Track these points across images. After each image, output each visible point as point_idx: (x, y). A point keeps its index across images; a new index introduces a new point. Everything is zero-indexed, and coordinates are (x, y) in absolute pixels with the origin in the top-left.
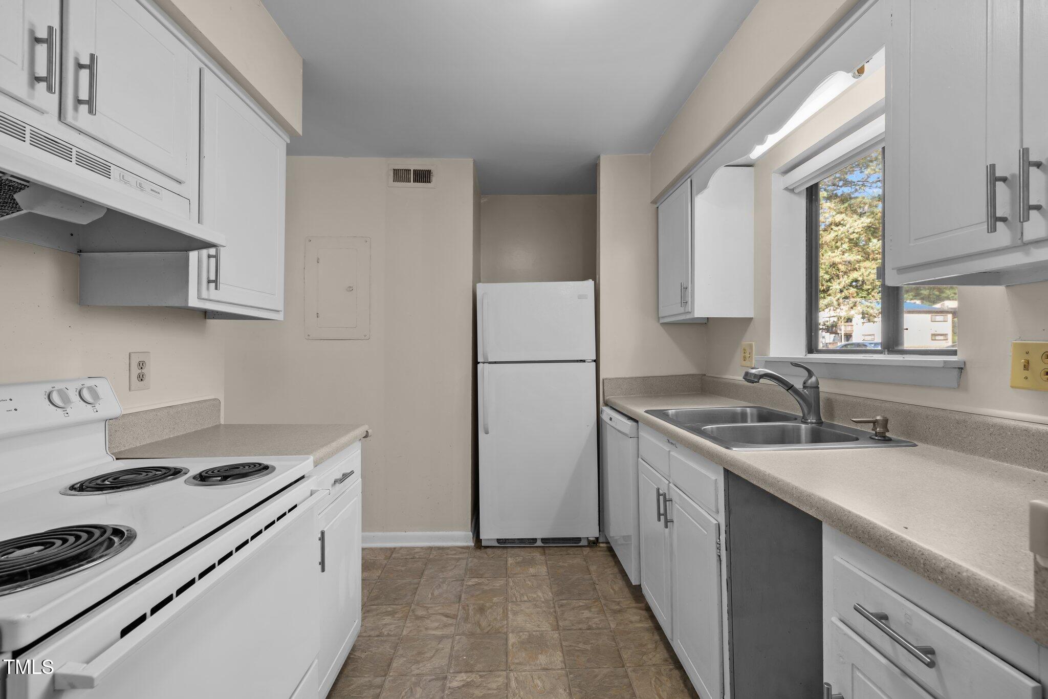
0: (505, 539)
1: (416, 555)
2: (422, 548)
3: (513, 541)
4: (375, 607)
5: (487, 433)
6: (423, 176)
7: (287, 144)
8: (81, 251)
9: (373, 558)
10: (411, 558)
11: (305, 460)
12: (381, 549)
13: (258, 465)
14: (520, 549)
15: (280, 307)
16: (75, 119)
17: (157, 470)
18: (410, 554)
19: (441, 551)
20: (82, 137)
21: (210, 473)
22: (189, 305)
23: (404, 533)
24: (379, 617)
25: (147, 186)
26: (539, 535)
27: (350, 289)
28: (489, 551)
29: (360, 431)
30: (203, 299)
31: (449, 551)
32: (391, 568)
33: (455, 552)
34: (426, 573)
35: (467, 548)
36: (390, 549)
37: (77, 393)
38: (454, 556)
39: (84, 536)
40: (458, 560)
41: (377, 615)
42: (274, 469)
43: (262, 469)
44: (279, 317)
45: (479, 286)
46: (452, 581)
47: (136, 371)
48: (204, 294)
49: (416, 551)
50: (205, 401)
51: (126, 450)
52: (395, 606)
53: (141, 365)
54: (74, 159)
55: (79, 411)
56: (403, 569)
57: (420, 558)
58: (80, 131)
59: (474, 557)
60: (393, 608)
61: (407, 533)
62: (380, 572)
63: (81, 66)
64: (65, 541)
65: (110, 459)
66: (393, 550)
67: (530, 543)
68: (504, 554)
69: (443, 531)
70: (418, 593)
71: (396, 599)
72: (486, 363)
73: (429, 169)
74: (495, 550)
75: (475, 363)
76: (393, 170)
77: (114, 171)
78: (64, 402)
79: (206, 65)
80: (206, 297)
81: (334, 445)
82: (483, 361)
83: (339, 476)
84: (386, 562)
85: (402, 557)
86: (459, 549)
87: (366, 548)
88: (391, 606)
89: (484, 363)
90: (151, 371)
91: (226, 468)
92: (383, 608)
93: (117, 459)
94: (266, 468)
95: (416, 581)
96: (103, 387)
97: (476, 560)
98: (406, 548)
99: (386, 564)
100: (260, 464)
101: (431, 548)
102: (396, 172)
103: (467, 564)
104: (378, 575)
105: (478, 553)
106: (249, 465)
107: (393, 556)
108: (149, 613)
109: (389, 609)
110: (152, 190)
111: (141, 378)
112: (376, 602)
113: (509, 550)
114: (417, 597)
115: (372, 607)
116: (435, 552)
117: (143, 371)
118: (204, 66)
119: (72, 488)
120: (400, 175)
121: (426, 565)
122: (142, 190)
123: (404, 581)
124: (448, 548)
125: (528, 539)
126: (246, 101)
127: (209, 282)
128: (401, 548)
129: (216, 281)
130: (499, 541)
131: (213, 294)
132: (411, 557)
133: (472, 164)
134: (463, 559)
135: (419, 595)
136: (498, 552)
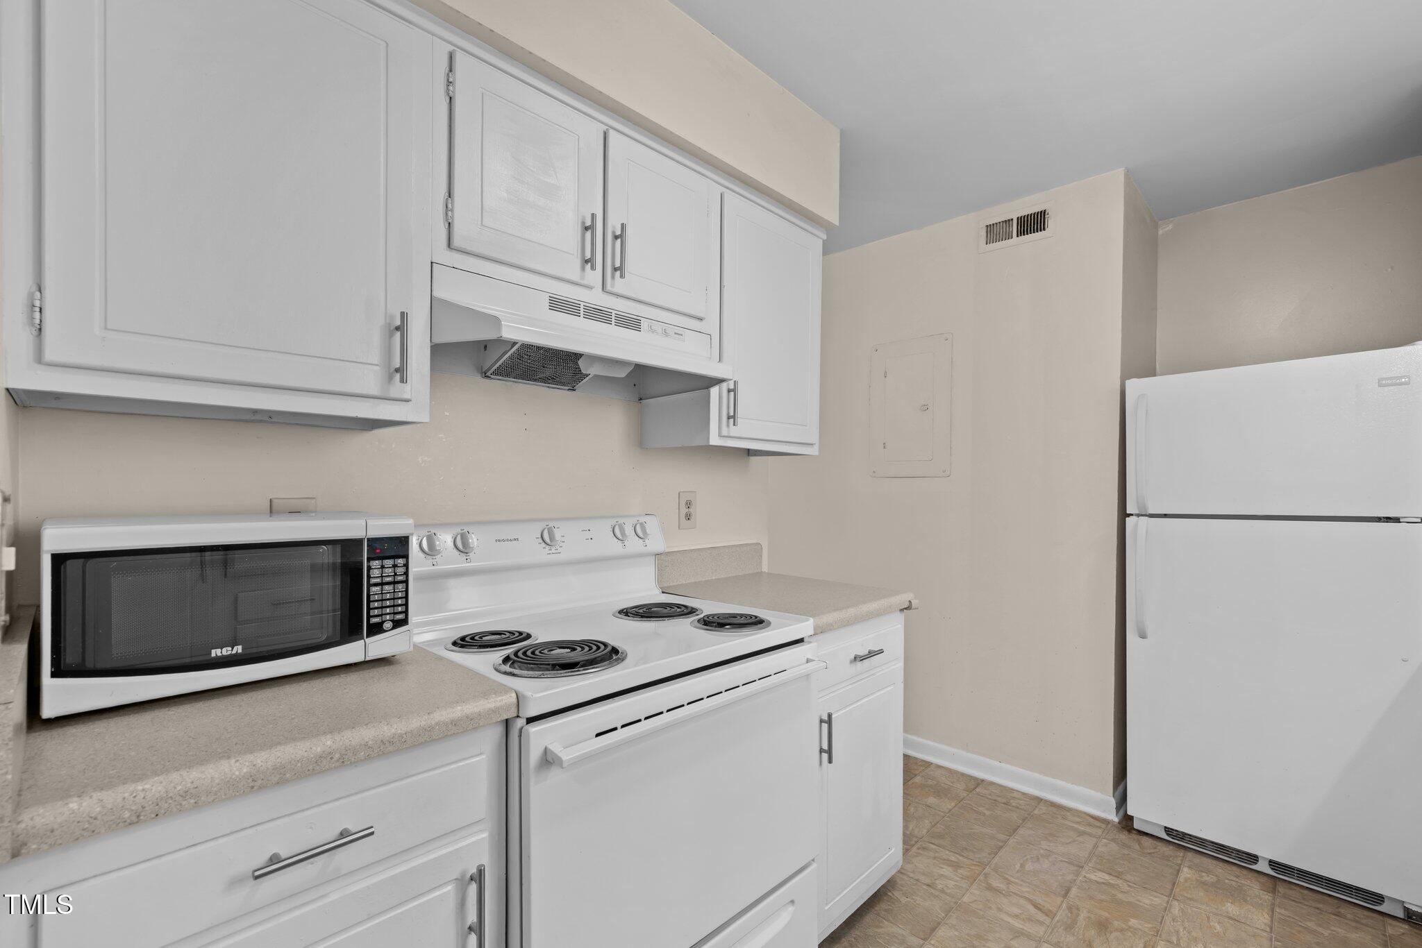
0: (1182, 832)
1: (1011, 801)
2: (1024, 794)
3: (1202, 842)
4: (934, 847)
5: (1143, 636)
6: (1033, 223)
7: (824, 241)
8: (641, 399)
9: (949, 783)
10: (1004, 803)
11: (803, 621)
12: (963, 775)
13: (754, 618)
14: (1214, 862)
15: (815, 439)
16: (613, 286)
17: (678, 608)
18: (1003, 797)
19: (1054, 810)
20: (620, 300)
21: (710, 618)
22: (710, 444)
23: (997, 763)
24: (935, 861)
25: (671, 330)
26: (1266, 852)
27: (925, 408)
28: (1147, 842)
29: (902, 599)
30: (724, 436)
31: (1069, 814)
32: (970, 805)
33: (1080, 820)
34: (1021, 831)
35: (1106, 822)
36: (976, 779)
37: (633, 528)
38: (1075, 826)
39: (595, 648)
40: (1082, 833)
41: (935, 858)
42: (769, 624)
43: (756, 622)
44: (814, 451)
45: (1130, 384)
46: (1061, 861)
47: (684, 510)
48: (724, 433)
49: (1015, 795)
50: (747, 544)
51: (674, 586)
52: (961, 858)
53: (689, 504)
54: (613, 323)
55: (634, 545)
56: (987, 813)
57: (1018, 808)
58: (618, 295)
59: (1113, 840)
60: (958, 858)
61: (1003, 765)
62: (953, 804)
63: (616, 237)
64: (583, 649)
65: (658, 591)
66: (979, 782)
67: (1242, 860)
68: (1177, 857)
69: (1063, 781)
70: (999, 854)
71: (966, 849)
72: (1142, 515)
73: (1043, 209)
74: (1159, 844)
75: (1123, 515)
76: (985, 228)
77: (644, 324)
78: (622, 536)
79: (727, 188)
80: (726, 435)
81: (852, 611)
82: (1137, 512)
83: (863, 652)
84: (965, 795)
85: (990, 797)
86: (1088, 817)
87: (943, 767)
88: (958, 856)
89: (1138, 515)
90: (698, 510)
91: (727, 616)
92: (945, 854)
93: (663, 592)
94: (761, 622)
95: (1001, 837)
96: (652, 525)
97: (1113, 846)
98: (1001, 786)
99: (964, 798)
100: (756, 617)
101: (1039, 800)
102: (990, 228)
103: (1096, 846)
104: (950, 807)
105: (1124, 836)
106: (746, 616)
107: (978, 790)
108: (619, 727)
109: (953, 859)
110: (675, 333)
111: (688, 517)
112: (936, 842)
113: (1190, 855)
114: (996, 860)
115: (931, 845)
116: (1044, 808)
117: (691, 510)
118: (725, 190)
119: (621, 612)
120: (995, 232)
121: (1024, 820)
122: (667, 336)
123: (984, 830)
124: (1069, 810)
125: (1238, 851)
126: (772, 210)
127: (729, 418)
128: (992, 783)
129: (734, 417)
130: (1168, 830)
131: (734, 431)
132: (1004, 801)
133: (1122, 178)
134: (1090, 835)
135: (1000, 857)
136: (1167, 850)
